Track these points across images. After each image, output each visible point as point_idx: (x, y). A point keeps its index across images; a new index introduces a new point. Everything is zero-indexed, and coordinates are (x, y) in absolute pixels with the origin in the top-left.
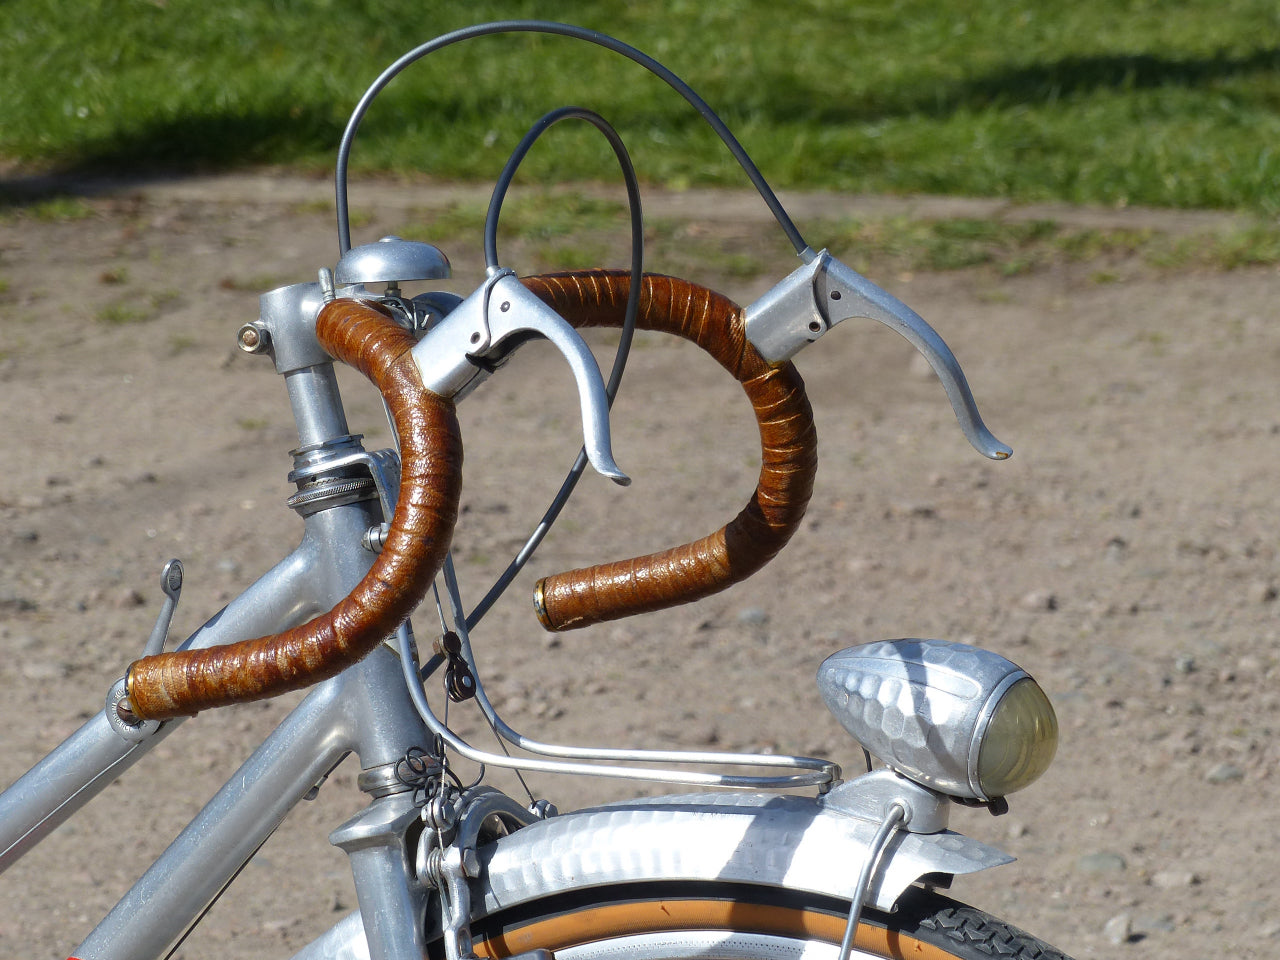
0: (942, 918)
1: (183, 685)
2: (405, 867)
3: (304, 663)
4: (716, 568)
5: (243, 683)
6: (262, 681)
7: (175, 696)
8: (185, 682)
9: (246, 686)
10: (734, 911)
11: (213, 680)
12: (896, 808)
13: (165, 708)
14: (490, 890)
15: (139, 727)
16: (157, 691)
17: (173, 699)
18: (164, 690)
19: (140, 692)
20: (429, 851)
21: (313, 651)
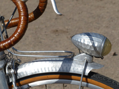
0: (94, 75)
2: (4, 72)
10: (59, 76)
12: (86, 59)
14: (18, 75)
20: (8, 70)
21: (7, 45)
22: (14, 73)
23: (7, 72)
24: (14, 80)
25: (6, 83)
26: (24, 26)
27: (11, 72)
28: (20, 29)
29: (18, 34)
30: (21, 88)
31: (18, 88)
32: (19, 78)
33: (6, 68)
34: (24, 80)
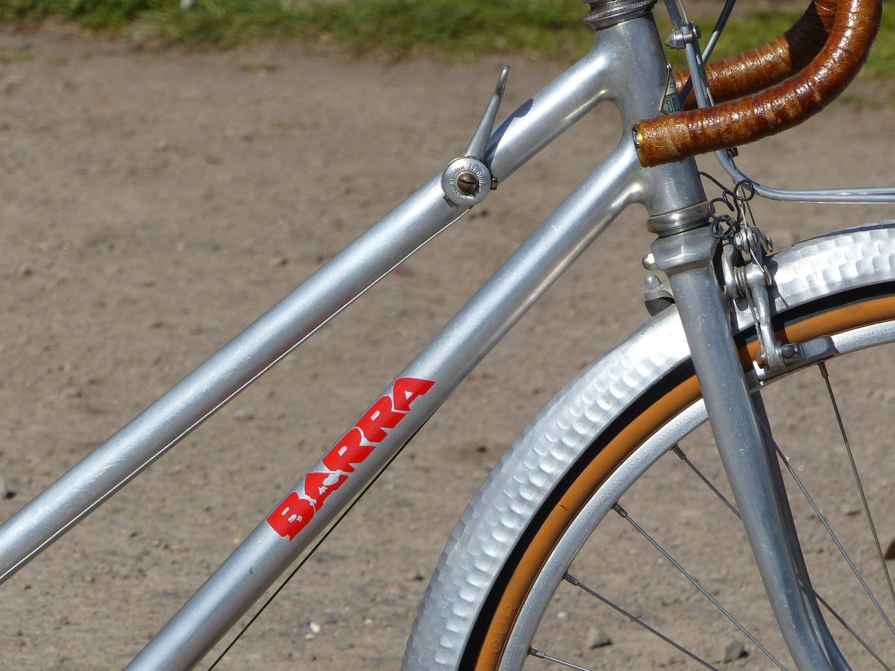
1: (686, 138)
2: (717, 282)
3: (787, 114)
4: (783, 65)
5: (736, 132)
6: (753, 131)
7: (680, 146)
8: (688, 135)
11: (710, 132)
13: (670, 155)
14: (779, 295)
15: (474, 195)
16: (664, 143)
17: (678, 148)
18: (670, 142)
19: (650, 145)
20: (732, 270)
21: (795, 105)
22: (764, 283)
23: (729, 278)
24: (763, 314)
25: (727, 334)
26: (866, 18)
27: (750, 280)
28: (848, 33)
29: (841, 55)
30: (799, 352)
31: (786, 349)
32: (784, 307)
33: (723, 261)
34: (806, 319)
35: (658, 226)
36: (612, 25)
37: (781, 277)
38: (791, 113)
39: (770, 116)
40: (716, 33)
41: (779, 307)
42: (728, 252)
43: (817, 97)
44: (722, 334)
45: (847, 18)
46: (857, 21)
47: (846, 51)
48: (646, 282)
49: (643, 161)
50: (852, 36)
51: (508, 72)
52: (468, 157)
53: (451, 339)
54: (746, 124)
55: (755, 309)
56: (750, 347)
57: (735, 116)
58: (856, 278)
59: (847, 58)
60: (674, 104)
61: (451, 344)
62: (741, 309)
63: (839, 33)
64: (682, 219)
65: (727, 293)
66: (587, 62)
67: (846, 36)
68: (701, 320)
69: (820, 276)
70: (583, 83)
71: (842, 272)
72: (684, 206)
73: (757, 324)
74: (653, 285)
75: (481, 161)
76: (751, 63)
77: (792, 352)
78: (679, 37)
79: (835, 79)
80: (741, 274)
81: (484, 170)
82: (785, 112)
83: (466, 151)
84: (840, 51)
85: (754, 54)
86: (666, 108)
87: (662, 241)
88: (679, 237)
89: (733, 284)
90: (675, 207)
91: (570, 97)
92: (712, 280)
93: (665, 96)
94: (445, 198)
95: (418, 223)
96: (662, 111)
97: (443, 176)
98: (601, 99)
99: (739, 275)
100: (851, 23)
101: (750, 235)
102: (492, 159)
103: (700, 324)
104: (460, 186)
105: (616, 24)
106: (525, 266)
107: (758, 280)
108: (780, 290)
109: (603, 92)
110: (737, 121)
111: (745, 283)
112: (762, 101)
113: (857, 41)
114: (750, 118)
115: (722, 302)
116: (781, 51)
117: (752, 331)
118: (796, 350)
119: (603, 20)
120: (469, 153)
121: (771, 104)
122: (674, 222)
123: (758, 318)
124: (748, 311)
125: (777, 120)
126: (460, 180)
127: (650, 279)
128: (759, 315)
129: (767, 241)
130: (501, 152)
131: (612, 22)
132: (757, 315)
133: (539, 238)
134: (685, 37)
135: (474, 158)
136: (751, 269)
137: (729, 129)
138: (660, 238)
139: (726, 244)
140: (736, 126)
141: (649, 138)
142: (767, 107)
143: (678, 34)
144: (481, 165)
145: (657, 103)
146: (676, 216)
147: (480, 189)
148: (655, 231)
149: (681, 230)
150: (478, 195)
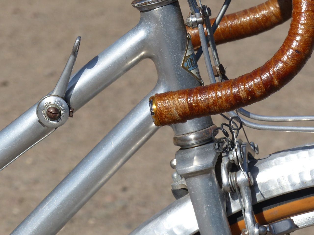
1: (186, 108)
2: (216, 182)
3: (255, 94)
5: (220, 105)
6: (231, 104)
7: (181, 114)
8: (187, 107)
9: (222, 107)
11: (202, 105)
13: (175, 119)
14: (258, 191)
15: (58, 121)
16: (171, 112)
17: (180, 116)
18: (175, 111)
19: (161, 113)
20: (228, 174)
21: (260, 87)
22: (248, 184)
23: (225, 179)
24: (247, 205)
25: (223, 215)
26: (310, 28)
27: (239, 182)
28: (298, 38)
29: (292, 53)
30: (271, 231)
31: (261, 230)
32: (262, 199)
33: (221, 168)
34: (276, 206)
35: (180, 142)
36: (150, 10)
37: (261, 178)
38: (258, 93)
39: (243, 94)
40: (225, 6)
41: (259, 199)
42: (225, 162)
43: (276, 82)
44: (220, 218)
45: (297, 28)
46: (304, 30)
47: (296, 51)
48: (173, 177)
49: (157, 123)
50: (301, 40)
51: (80, 41)
52: (54, 96)
53: (44, 213)
54: (227, 100)
55: (242, 200)
56: (240, 223)
57: (219, 94)
58: (310, 181)
59: (297, 56)
60: (191, 62)
61: (43, 216)
62: (234, 199)
63: (292, 38)
64: (196, 139)
65: (224, 190)
66: (134, 33)
67: (296, 40)
68: (206, 208)
69: (286, 179)
70: (130, 48)
71: (301, 177)
72: (197, 130)
73: (243, 211)
74: (177, 179)
75: (62, 98)
76: (253, 16)
77: (265, 232)
78: (193, 20)
79: (288, 70)
80: (233, 178)
81: (65, 104)
82: (253, 92)
83: (53, 91)
84: (291, 51)
85: (255, 10)
86: (186, 65)
87: (183, 152)
88: (194, 150)
89: (227, 185)
90: (191, 130)
91: (122, 56)
92: (213, 182)
93: (185, 57)
94: (39, 121)
95: (22, 136)
96: (183, 67)
97: (38, 108)
98: (142, 58)
99: (232, 178)
100: (300, 32)
101: (238, 153)
102: (71, 96)
103: (205, 211)
104: (48, 115)
105: (153, 9)
106: (92, 167)
107: (244, 182)
108: (260, 188)
109: (143, 53)
110: (220, 98)
111: (235, 184)
112: (238, 84)
113: (304, 44)
114: (230, 96)
115: (220, 196)
116: (273, 9)
117: (240, 214)
118: (268, 230)
119: (144, 7)
120: (55, 93)
121: (244, 87)
122: (190, 140)
123: (244, 206)
124: (238, 201)
125: (248, 98)
126: (48, 111)
127: (175, 175)
128: (245, 205)
129: (254, 147)
130: (76, 92)
131: (150, 8)
132: (243, 204)
133: (102, 148)
134: (198, 20)
135: (58, 96)
136: (239, 175)
137: (215, 103)
138: (181, 149)
139: (224, 156)
140: (220, 101)
141: (160, 108)
142: (241, 88)
143: (193, 17)
144: (63, 101)
145: (179, 61)
146: (192, 136)
147: (62, 117)
148: (178, 145)
149: (195, 146)
150: (60, 121)
